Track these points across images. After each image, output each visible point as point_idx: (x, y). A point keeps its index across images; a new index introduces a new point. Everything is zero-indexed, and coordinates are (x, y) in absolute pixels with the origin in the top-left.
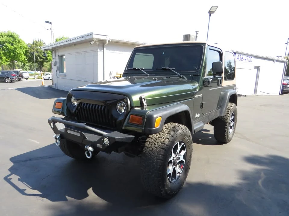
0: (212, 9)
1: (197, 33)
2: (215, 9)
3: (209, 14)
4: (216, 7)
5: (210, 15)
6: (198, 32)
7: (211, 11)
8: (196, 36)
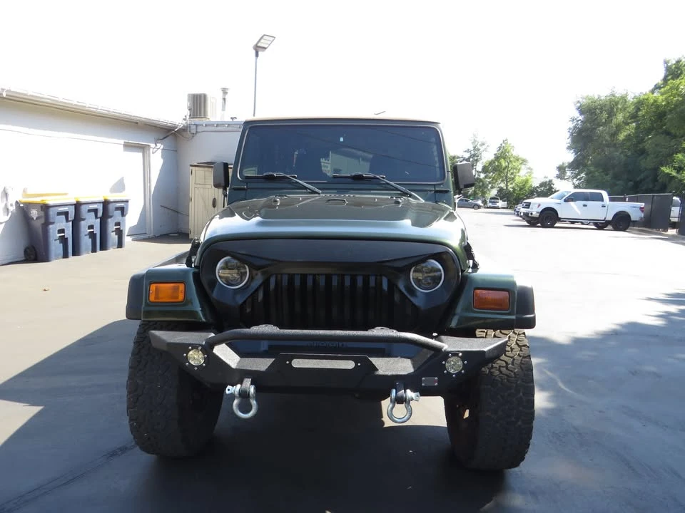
0: (262, 41)
1: (225, 91)
2: (269, 43)
3: (254, 51)
4: (272, 39)
5: (257, 55)
6: (228, 89)
7: (259, 45)
8: (224, 99)
